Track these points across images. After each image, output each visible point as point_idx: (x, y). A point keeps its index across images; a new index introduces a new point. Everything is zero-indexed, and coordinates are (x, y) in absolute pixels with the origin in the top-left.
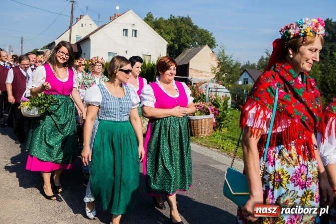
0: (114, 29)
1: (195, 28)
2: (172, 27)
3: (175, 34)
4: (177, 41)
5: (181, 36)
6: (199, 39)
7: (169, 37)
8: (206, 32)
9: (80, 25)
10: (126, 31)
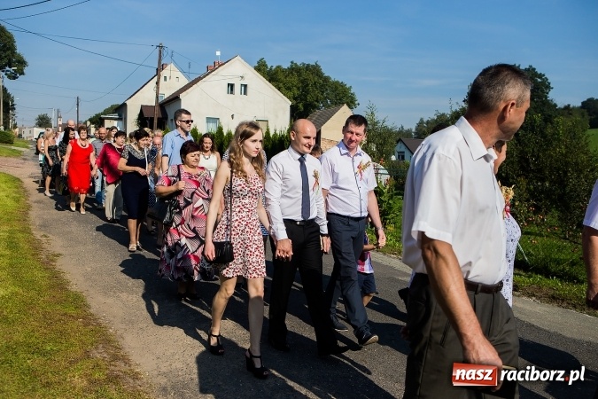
0: (217, 83)
1: (326, 79)
2: (294, 80)
3: (298, 89)
4: (302, 100)
5: (307, 92)
6: (332, 96)
8: (342, 85)
9: (162, 79)
10: (231, 86)
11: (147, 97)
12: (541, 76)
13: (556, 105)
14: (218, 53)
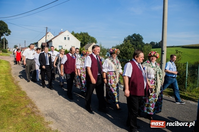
0: (61, 37)
1: (89, 36)
2: (81, 36)
4: (83, 41)
5: (85, 39)
6: (91, 40)
7: (80, 40)
8: (93, 38)
9: (47, 36)
10: (65, 38)
11: (43, 41)
12: (141, 36)
13: (144, 43)
14: (62, 30)
